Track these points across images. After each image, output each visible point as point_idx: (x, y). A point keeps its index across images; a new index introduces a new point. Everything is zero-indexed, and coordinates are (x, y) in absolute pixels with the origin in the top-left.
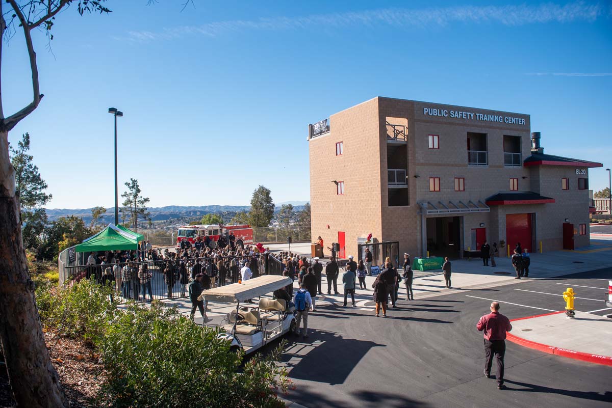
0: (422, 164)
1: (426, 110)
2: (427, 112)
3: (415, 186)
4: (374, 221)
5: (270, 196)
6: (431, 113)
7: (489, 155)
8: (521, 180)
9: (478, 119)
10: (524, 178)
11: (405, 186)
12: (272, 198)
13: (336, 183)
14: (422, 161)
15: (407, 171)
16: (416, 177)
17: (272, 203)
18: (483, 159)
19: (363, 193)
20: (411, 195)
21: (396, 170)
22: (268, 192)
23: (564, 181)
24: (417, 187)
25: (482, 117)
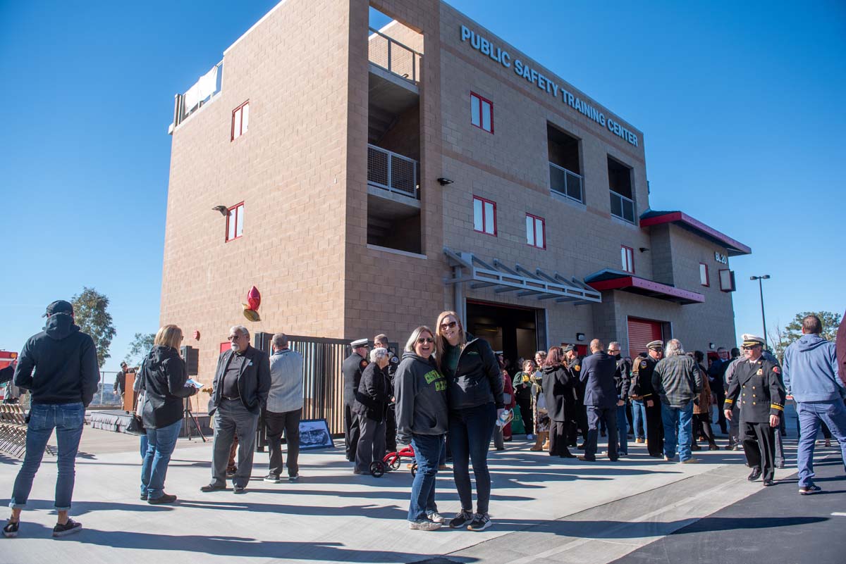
0: (456, 156)
1: (466, 33)
2: (468, 36)
3: (439, 208)
4: (322, 290)
5: (107, 310)
6: (476, 43)
7: (586, 186)
8: (637, 252)
9: (565, 101)
10: (642, 250)
11: (414, 203)
12: (112, 316)
13: (224, 210)
14: (457, 149)
15: (418, 165)
16: (442, 182)
17: (110, 326)
18: (575, 191)
19: (293, 217)
20: (428, 229)
21: (390, 154)
22: (102, 303)
23: (702, 267)
24: (445, 212)
25: (573, 100)
